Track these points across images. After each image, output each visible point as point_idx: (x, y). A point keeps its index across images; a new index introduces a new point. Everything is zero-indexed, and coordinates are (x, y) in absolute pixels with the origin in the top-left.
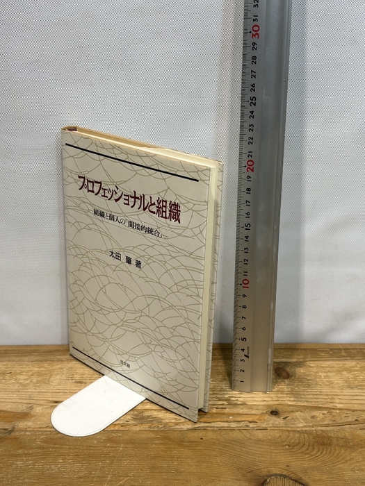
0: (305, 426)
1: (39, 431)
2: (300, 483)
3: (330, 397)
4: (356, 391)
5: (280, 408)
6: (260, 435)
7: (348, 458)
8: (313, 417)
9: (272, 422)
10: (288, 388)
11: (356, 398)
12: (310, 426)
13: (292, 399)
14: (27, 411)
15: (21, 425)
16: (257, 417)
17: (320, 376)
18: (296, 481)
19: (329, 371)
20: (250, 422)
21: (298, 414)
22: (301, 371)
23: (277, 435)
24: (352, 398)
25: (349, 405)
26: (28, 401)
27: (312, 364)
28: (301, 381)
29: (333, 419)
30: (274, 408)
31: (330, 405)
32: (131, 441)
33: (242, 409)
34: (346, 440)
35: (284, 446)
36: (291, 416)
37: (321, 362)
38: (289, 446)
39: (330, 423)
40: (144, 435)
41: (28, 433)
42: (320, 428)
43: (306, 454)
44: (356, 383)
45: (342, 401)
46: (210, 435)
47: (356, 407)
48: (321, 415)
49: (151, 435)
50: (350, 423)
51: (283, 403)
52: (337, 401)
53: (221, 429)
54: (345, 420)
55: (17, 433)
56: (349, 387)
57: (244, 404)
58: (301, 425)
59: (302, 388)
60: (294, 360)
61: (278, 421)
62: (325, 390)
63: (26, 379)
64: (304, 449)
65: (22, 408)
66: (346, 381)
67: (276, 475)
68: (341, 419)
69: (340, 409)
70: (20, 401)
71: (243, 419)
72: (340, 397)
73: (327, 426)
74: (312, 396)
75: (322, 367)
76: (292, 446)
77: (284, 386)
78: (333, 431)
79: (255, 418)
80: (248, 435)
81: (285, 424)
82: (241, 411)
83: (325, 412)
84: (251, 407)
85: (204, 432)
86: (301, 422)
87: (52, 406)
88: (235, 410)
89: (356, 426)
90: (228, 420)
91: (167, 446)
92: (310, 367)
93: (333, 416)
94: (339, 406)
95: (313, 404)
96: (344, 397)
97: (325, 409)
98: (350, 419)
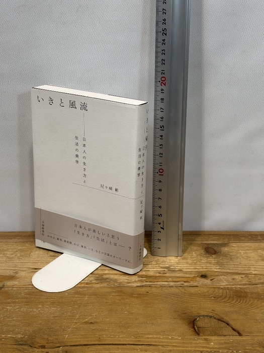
0: (227, 285)
1: (23, 287)
2: (222, 321)
3: (247, 266)
5: (208, 273)
6: (193, 290)
7: (259, 306)
8: (233, 279)
9: (201, 282)
10: (214, 260)
12: (231, 285)
13: (218, 267)
14: (13, 275)
15: (9, 283)
16: (190, 279)
17: (241, 253)
18: (219, 320)
19: (247, 250)
20: (185, 282)
21: (222, 277)
22: (225, 249)
23: (206, 291)
25: (262, 272)
26: (14, 268)
27: (234, 245)
28: (225, 256)
29: (249, 280)
30: (204, 274)
31: (247, 272)
32: (94, 294)
33: (179, 274)
34: (259, 294)
35: (210, 298)
36: (217, 278)
37: (242, 244)
38: (214, 297)
39: (247, 283)
40: (104, 290)
41: (14, 289)
42: (239, 286)
43: (227, 303)
45: (257, 269)
46: (154, 290)
48: (240, 278)
49: (109, 290)
50: (262, 283)
51: (211, 270)
52: (253, 269)
53: (162, 286)
54: (258, 281)
55: (6, 289)
57: (180, 270)
58: (224, 284)
59: (225, 261)
60: (220, 242)
61: (207, 282)
62: (244, 262)
63: (12, 254)
64: (226, 299)
65: (9, 273)
66: (260, 256)
67: (204, 316)
68: (255, 281)
69: (254, 274)
70: (8, 268)
71: (180, 280)
72: (256, 267)
73: (245, 285)
74: (233, 266)
75: (242, 247)
76: (216, 298)
77: (212, 259)
78: (249, 288)
80: (183, 290)
81: (212, 283)
83: (243, 276)
84: (186, 273)
85: (149, 288)
86: (224, 282)
87: (32, 272)
88: (173, 275)
90: (168, 280)
91: (122, 297)
92: (233, 247)
93: (250, 279)
94: (254, 272)
95: (234, 271)
96: (258, 267)
97: (243, 274)
98: (262, 281)
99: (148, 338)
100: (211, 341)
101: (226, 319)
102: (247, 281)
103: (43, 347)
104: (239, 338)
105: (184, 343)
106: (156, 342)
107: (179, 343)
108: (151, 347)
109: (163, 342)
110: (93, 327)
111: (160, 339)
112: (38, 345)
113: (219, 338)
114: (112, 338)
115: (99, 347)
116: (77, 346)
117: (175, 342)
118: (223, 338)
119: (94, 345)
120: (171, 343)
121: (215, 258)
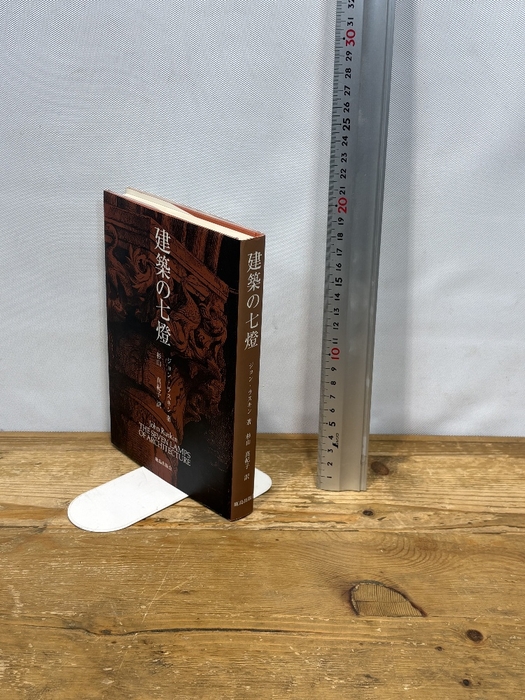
0: (405, 529)
2: (395, 591)
3: (438, 496)
4: (471, 491)
5: (374, 508)
6: (349, 537)
7: (456, 565)
8: (416, 519)
9: (364, 523)
10: (385, 486)
11: (470, 498)
12: (411, 529)
13: (391, 498)
14: (61, 506)
15: (55, 522)
16: (347, 517)
17: (428, 473)
18: (390, 588)
19: (439, 468)
20: (338, 523)
21: (396, 515)
22: (404, 466)
23: (370, 538)
24: (466, 498)
25: (461, 507)
26: (63, 496)
27: (418, 459)
28: (403, 478)
29: (441, 521)
30: (368, 508)
31: (438, 506)
32: (192, 542)
33: (328, 508)
34: (455, 546)
35: (377, 550)
36: (388, 517)
37: (430, 457)
38: (384, 550)
39: (437, 525)
40: (208, 536)
41: (63, 531)
42: (423, 531)
43: (405, 559)
44: (473, 481)
45: (453, 502)
46: (288, 536)
47: (470, 509)
48: (426, 517)
49: (215, 535)
50: (460, 526)
51: (380, 502)
52: (447, 501)
53: (301, 530)
54: (454, 523)
55: (50, 532)
56: (463, 486)
57: (331, 503)
58: (400, 527)
59: (404, 486)
60: (396, 454)
61: (373, 522)
62: (433, 488)
63: (60, 471)
64: (403, 554)
65: (54, 504)
66: (459, 479)
67: (366, 582)
68: (451, 521)
69: (449, 510)
70: (53, 495)
71: (329, 519)
72: (451, 497)
73: (434, 528)
74: (416, 496)
75: (431, 463)
76: (387, 550)
77: (381, 483)
78: (439, 535)
79: (344, 518)
80: (334, 537)
81: (381, 525)
82: (327, 511)
83: (431, 513)
84: (340, 506)
85: (280, 533)
86: (400, 523)
88: (318, 510)
89: (469, 529)
90: (310, 519)
91: (235, 547)
92: (416, 462)
93: (441, 518)
94: (449, 507)
95: (417, 504)
96: (456, 497)
97: (431, 509)
98: (461, 522)
99: (276, 619)
100: (377, 624)
101: (402, 587)
102: (437, 523)
103: (107, 633)
104: (421, 620)
105: (333, 629)
106: (288, 626)
107: (326, 628)
108: (280, 635)
109: (299, 626)
110: (188, 599)
111: (295, 620)
112: (100, 628)
113: (390, 620)
114: (218, 618)
115: (197, 634)
116: (162, 631)
117: (320, 627)
118: (396, 620)
119: (189, 630)
120: (313, 628)
121: (386, 482)
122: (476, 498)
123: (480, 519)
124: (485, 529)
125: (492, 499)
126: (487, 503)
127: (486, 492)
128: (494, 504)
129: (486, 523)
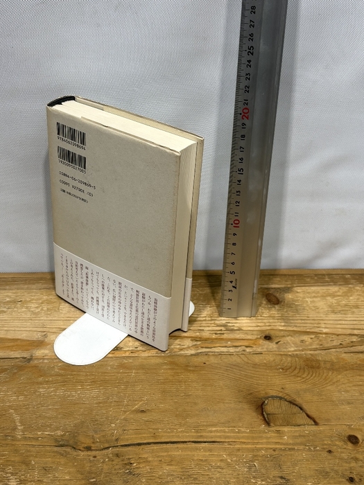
0: (295, 351)
2: (294, 404)
3: (316, 322)
4: (339, 316)
5: (272, 333)
6: (257, 359)
7: (335, 380)
8: (302, 341)
9: (266, 346)
10: (278, 314)
11: (339, 322)
12: (300, 350)
13: (283, 324)
16: (253, 342)
17: (307, 302)
18: (290, 402)
19: (315, 297)
20: (247, 347)
21: (288, 339)
22: (289, 296)
23: (272, 359)
24: (336, 322)
25: (333, 330)
27: (299, 290)
28: (290, 307)
29: (320, 343)
30: (267, 333)
31: (317, 330)
33: (239, 334)
34: (332, 363)
35: (278, 369)
36: (283, 340)
37: (307, 288)
38: (282, 369)
39: (318, 347)
40: (153, 361)
42: (309, 352)
43: (298, 377)
44: (339, 308)
45: (328, 326)
46: (212, 360)
47: (340, 331)
48: (309, 339)
49: (159, 361)
50: (335, 347)
51: (276, 328)
52: (323, 326)
53: (220, 354)
54: (330, 344)
55: (36, 362)
56: (333, 312)
57: (240, 329)
58: (292, 349)
59: (291, 313)
60: (282, 286)
61: (272, 346)
62: (312, 315)
63: (37, 308)
64: (296, 372)
65: (36, 337)
66: (330, 306)
67: (273, 397)
68: (327, 343)
69: (326, 334)
70: (34, 329)
71: (240, 344)
72: (326, 322)
73: (315, 349)
74: (300, 321)
75: (308, 293)
76: (285, 369)
77: (274, 311)
78: (321, 355)
79: (251, 343)
80: (246, 360)
81: (278, 348)
82: (238, 336)
83: (313, 336)
84: (246, 332)
85: (206, 357)
86: (291, 346)
88: (232, 336)
89: (341, 350)
90: (227, 345)
91: (175, 371)
92: (298, 292)
93: (320, 341)
94: (325, 330)
95: (302, 329)
96: (329, 322)
97: (313, 333)
98: (335, 343)
99: (211, 432)
100: (283, 433)
101: (299, 401)
102: (318, 344)
104: (315, 428)
105: (253, 438)
106: (220, 437)
107: (248, 438)
108: (216, 445)
109: (228, 437)
111: (225, 432)
113: (293, 429)
117: (243, 437)
118: (297, 429)
120: (238, 438)
121: (278, 310)
122: (343, 322)
123: (348, 340)
124: (352, 349)
125: (355, 322)
126: (352, 327)
127: (350, 317)
128: (356, 327)
129: (352, 344)
